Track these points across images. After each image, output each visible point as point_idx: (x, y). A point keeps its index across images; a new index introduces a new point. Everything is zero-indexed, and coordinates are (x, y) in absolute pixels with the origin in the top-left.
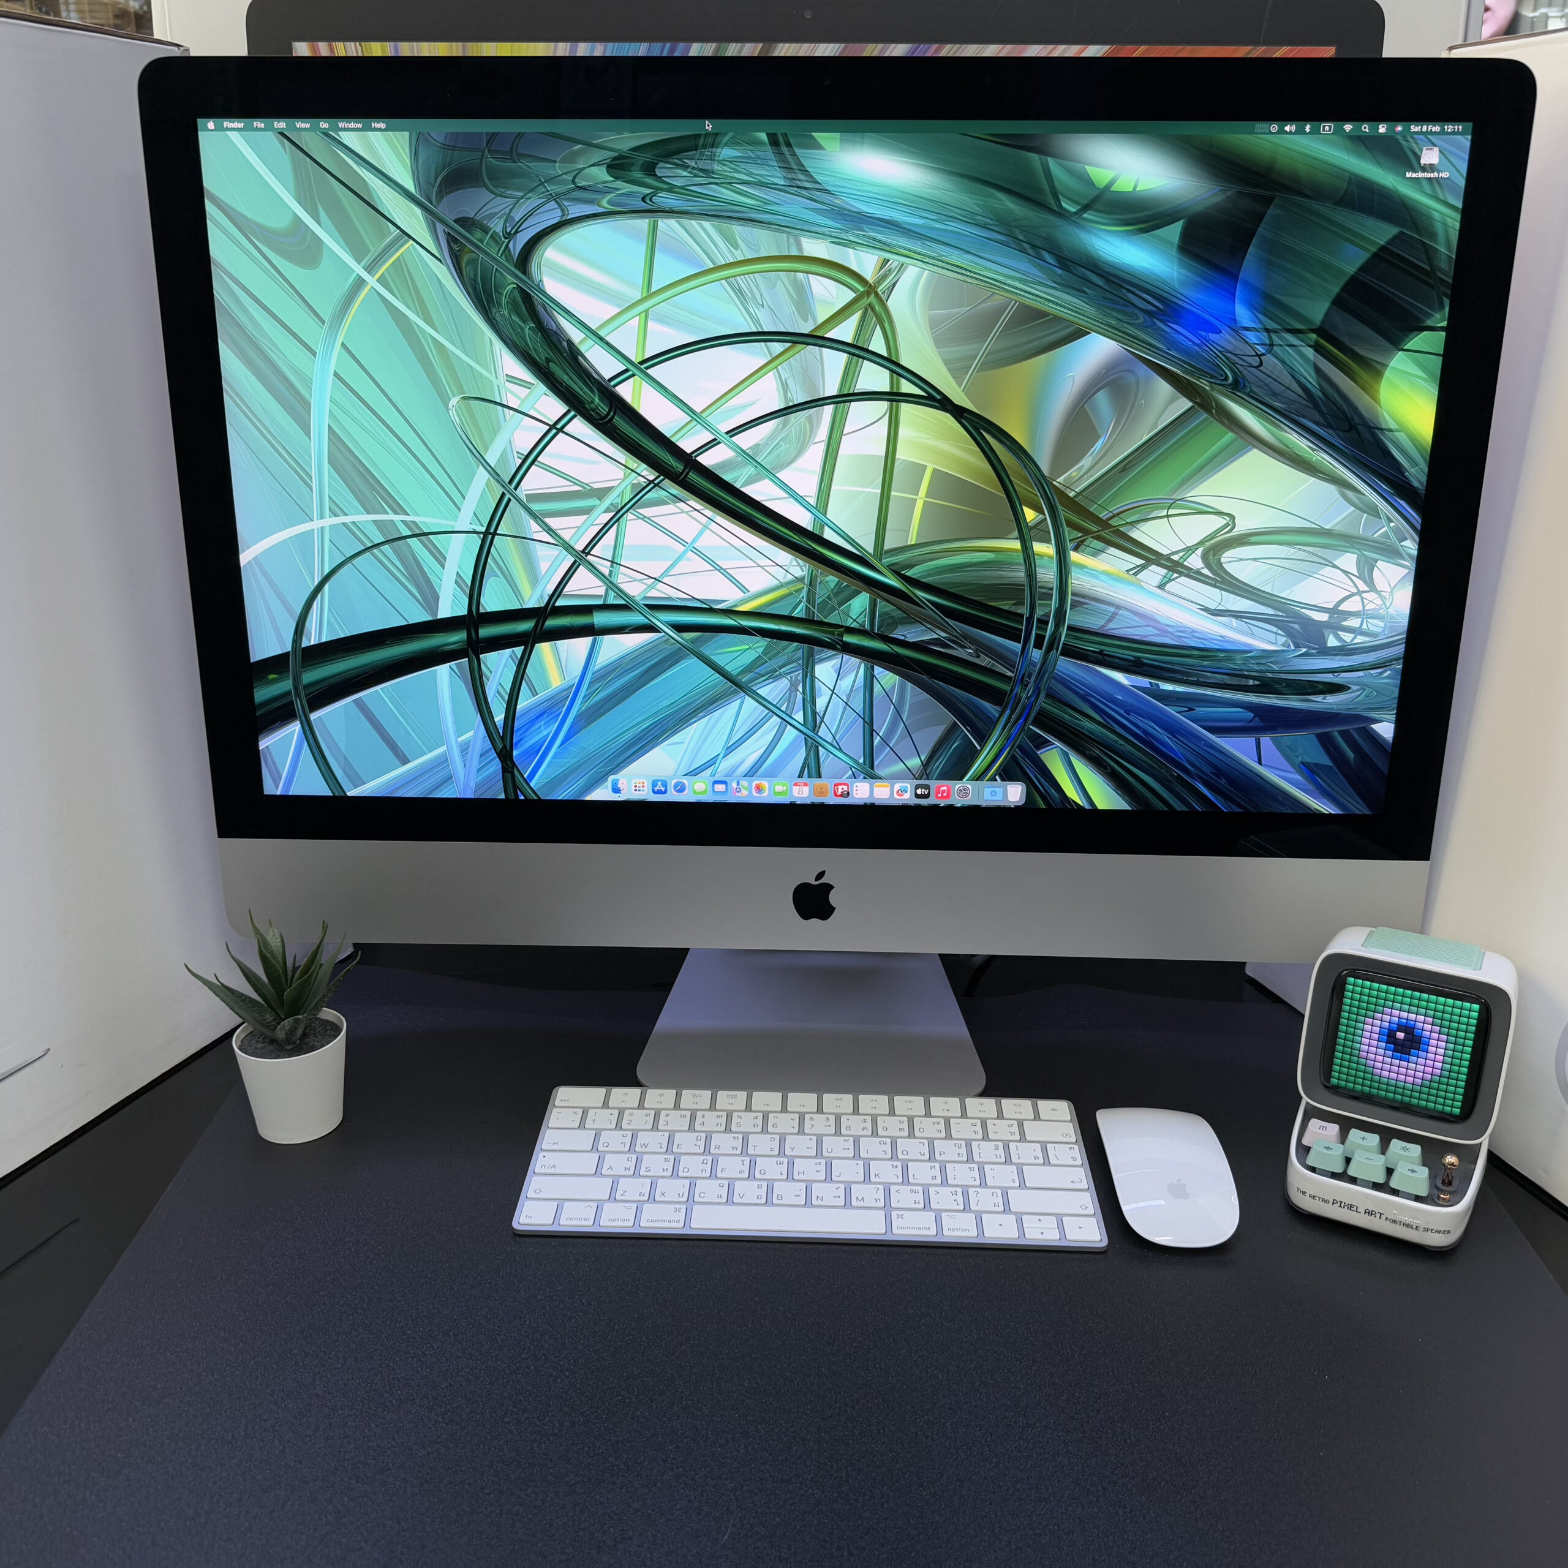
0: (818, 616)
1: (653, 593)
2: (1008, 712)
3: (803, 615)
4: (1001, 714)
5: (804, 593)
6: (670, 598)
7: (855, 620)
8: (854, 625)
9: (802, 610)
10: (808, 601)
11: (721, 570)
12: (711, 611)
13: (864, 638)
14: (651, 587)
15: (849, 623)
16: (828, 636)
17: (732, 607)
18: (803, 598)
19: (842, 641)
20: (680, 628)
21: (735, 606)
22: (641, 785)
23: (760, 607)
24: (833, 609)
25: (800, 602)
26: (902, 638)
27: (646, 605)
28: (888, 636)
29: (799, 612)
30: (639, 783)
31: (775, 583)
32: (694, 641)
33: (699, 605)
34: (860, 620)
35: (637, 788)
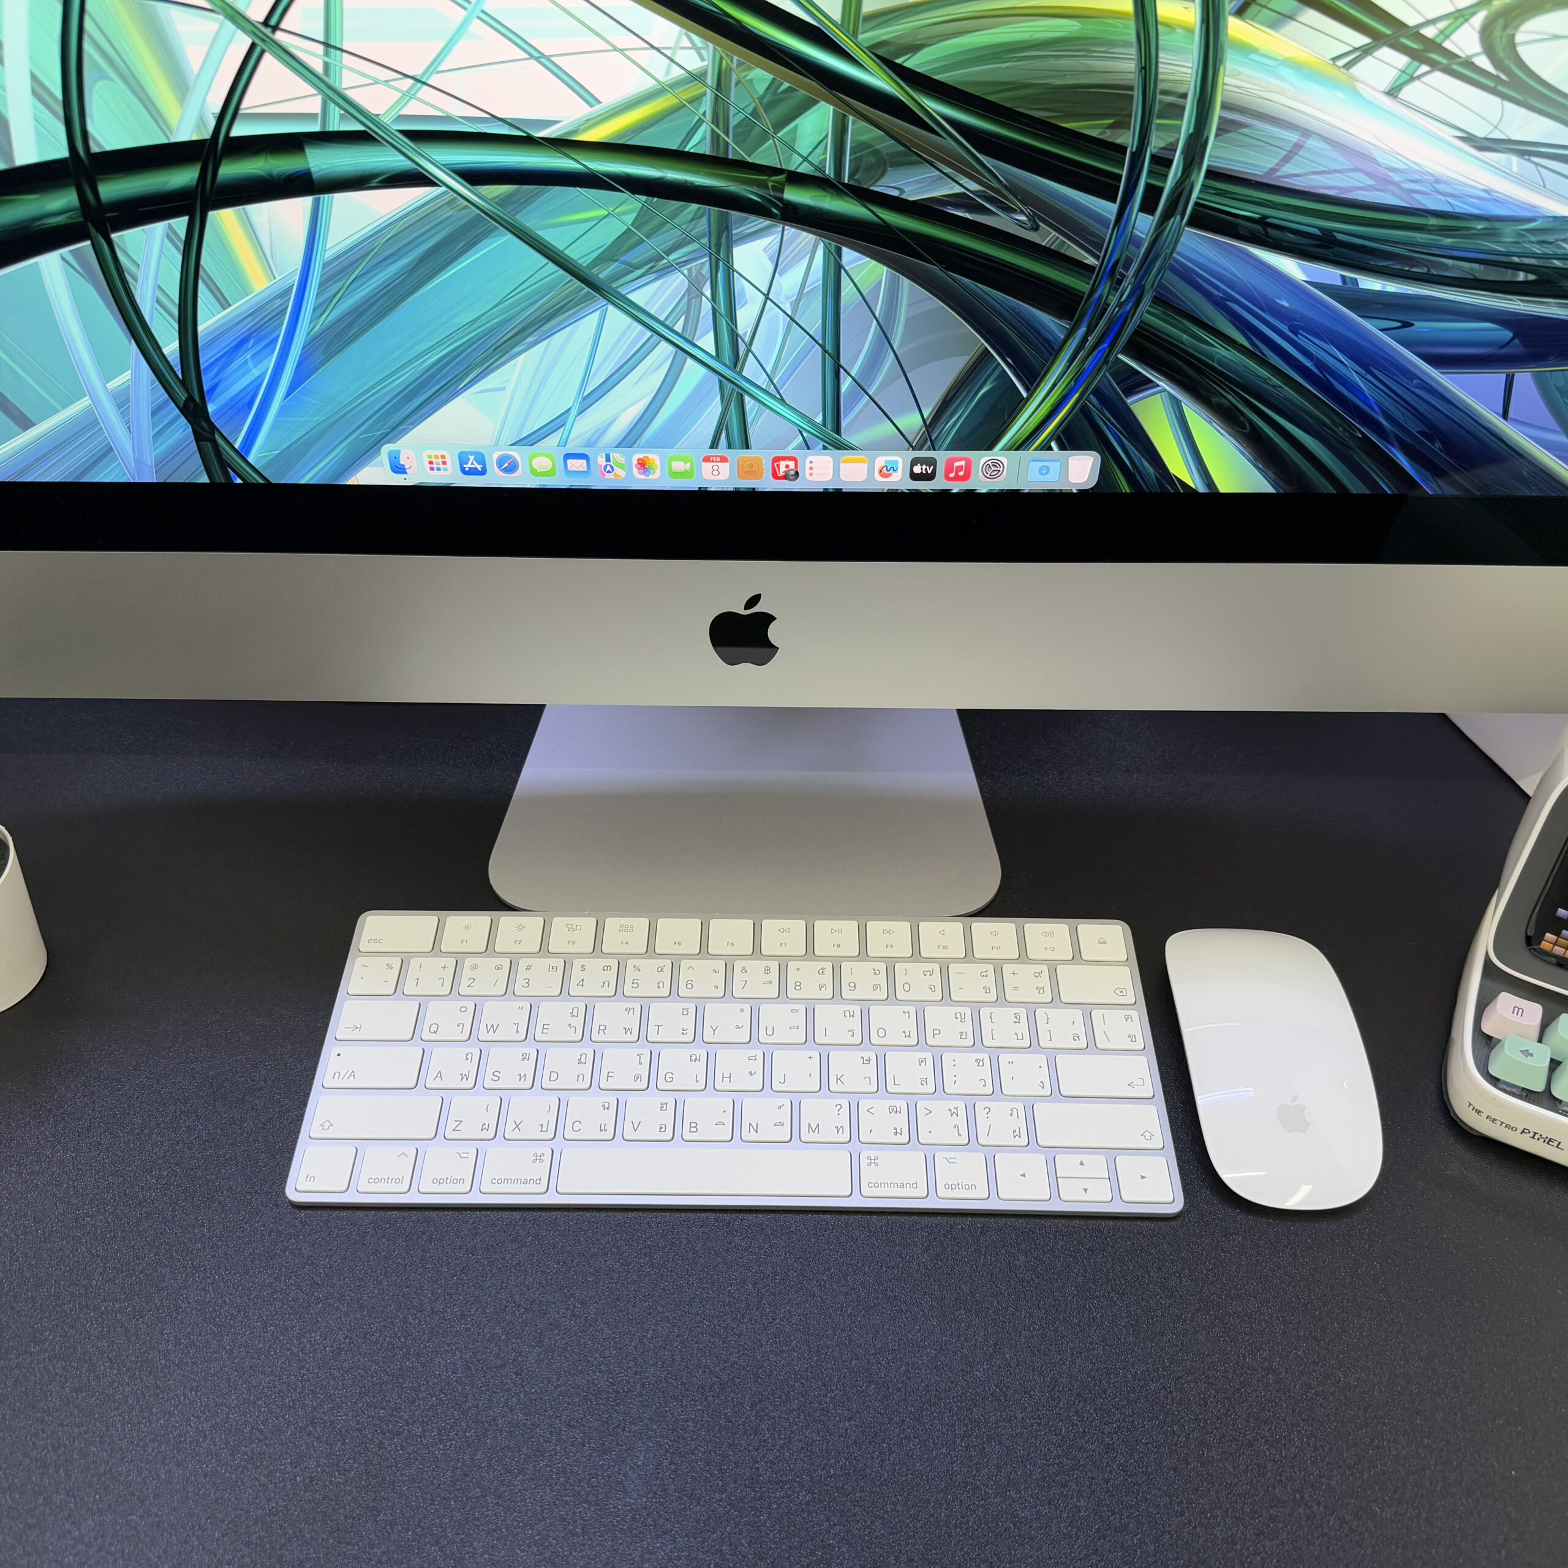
0: (736, 151)
1: (413, 108)
2: (1082, 330)
3: (705, 149)
4: (1070, 334)
5: (707, 105)
6: (448, 118)
7: (805, 159)
8: (805, 169)
9: (703, 139)
10: (715, 120)
11: (540, 57)
12: (528, 141)
13: (823, 193)
14: (408, 95)
15: (795, 164)
16: (755, 189)
17: (568, 133)
18: (704, 114)
19: (781, 200)
20: (474, 177)
21: (575, 132)
22: (440, 460)
23: (624, 133)
24: (764, 137)
25: (700, 122)
26: (895, 193)
27: (403, 132)
28: (868, 190)
29: (699, 143)
30: (436, 457)
31: (648, 84)
32: (503, 202)
33: (505, 131)
34: (815, 159)
35: (435, 466)
